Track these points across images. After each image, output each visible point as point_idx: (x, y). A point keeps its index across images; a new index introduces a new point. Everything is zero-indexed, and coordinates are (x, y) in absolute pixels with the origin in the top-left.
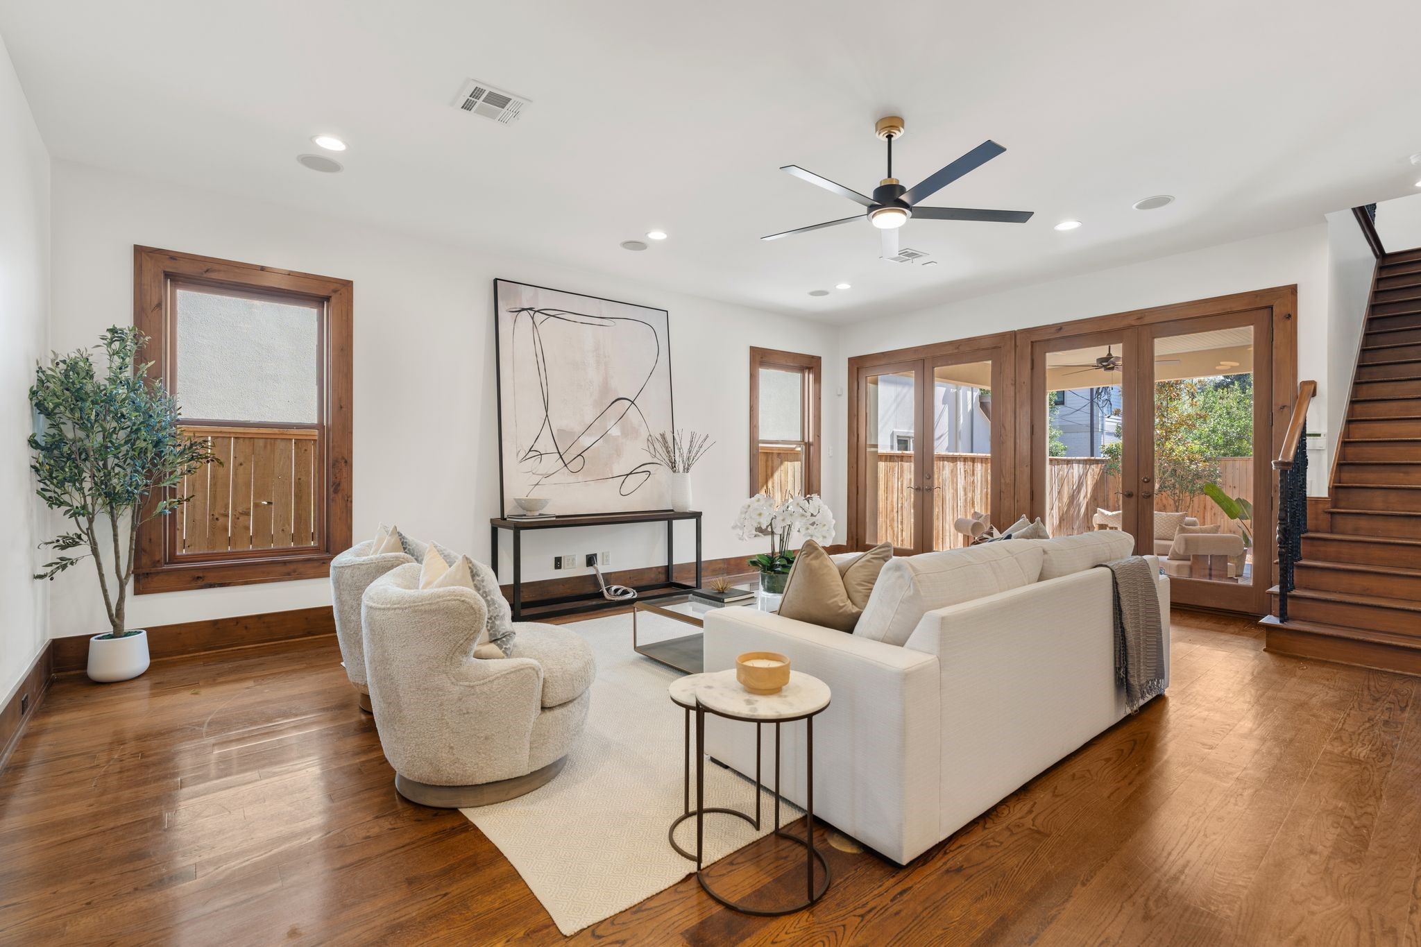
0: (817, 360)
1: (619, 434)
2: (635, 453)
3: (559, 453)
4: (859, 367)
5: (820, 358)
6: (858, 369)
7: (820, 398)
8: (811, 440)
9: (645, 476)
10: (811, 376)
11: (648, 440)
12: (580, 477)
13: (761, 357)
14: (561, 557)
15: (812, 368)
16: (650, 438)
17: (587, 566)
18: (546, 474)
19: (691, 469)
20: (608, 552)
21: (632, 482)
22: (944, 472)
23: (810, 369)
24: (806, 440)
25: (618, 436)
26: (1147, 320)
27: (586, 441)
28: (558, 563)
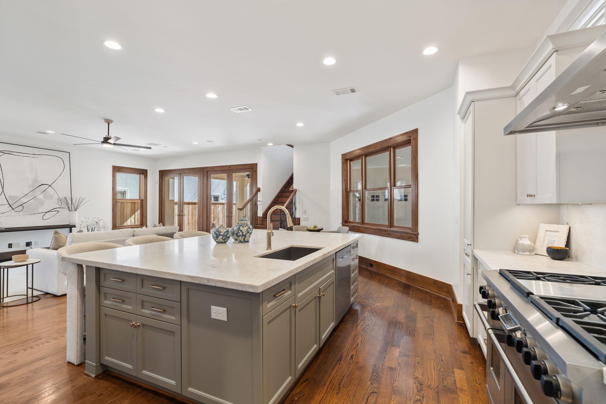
0: (146, 171)
1: (43, 197)
2: (52, 204)
3: (9, 204)
4: (163, 174)
5: (147, 170)
6: (162, 175)
7: (147, 184)
8: (143, 199)
9: (56, 212)
10: (143, 176)
11: (58, 199)
12: (21, 213)
13: (116, 169)
14: (12, 244)
15: (143, 173)
16: (59, 199)
17: (26, 246)
18: (2, 212)
19: (78, 210)
20: (38, 241)
21: (48, 215)
22: (219, 209)
23: (142, 174)
24: (141, 199)
25: (42, 198)
26: (231, 168)
27: (24, 200)
28: (10, 246)
